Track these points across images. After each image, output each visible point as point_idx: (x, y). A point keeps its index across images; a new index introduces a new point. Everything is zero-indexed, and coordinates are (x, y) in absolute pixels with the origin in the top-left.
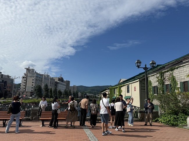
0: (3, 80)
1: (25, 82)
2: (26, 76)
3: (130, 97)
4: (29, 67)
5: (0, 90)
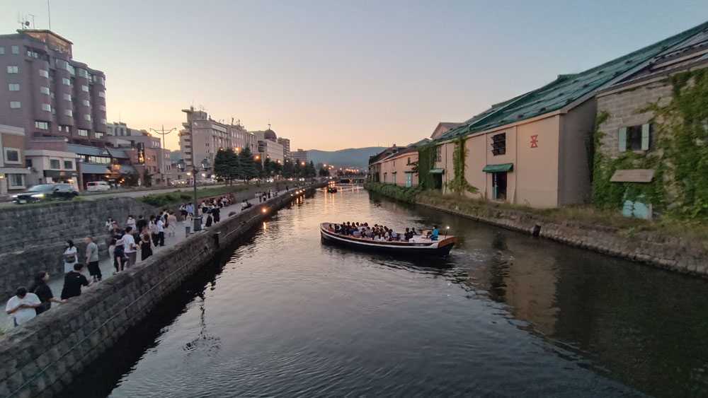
0: (133, 142)
2: (188, 131)
3: (510, 166)
4: (192, 108)
5: (130, 165)
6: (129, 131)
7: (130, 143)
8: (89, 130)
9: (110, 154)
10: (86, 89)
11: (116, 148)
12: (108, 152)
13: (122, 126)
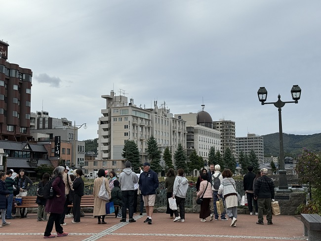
0: (51, 135)
1: (106, 133)
2: (106, 119)
4: (113, 93)
5: (47, 159)
6: (50, 119)
7: (48, 136)
8: (15, 126)
9: (30, 149)
10: (16, 88)
11: (36, 142)
12: (29, 146)
13: (45, 116)
